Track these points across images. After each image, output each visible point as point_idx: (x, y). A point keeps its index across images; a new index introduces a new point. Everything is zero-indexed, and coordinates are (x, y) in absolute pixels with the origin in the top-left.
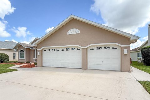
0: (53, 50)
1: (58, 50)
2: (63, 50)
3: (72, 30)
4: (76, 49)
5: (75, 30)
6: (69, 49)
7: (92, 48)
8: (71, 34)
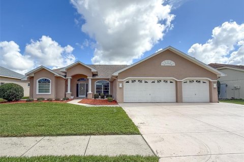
0: (140, 81)
1: (147, 82)
2: (153, 82)
3: (166, 61)
4: (169, 82)
5: (169, 61)
6: (161, 81)
7: (185, 81)
8: (166, 65)
